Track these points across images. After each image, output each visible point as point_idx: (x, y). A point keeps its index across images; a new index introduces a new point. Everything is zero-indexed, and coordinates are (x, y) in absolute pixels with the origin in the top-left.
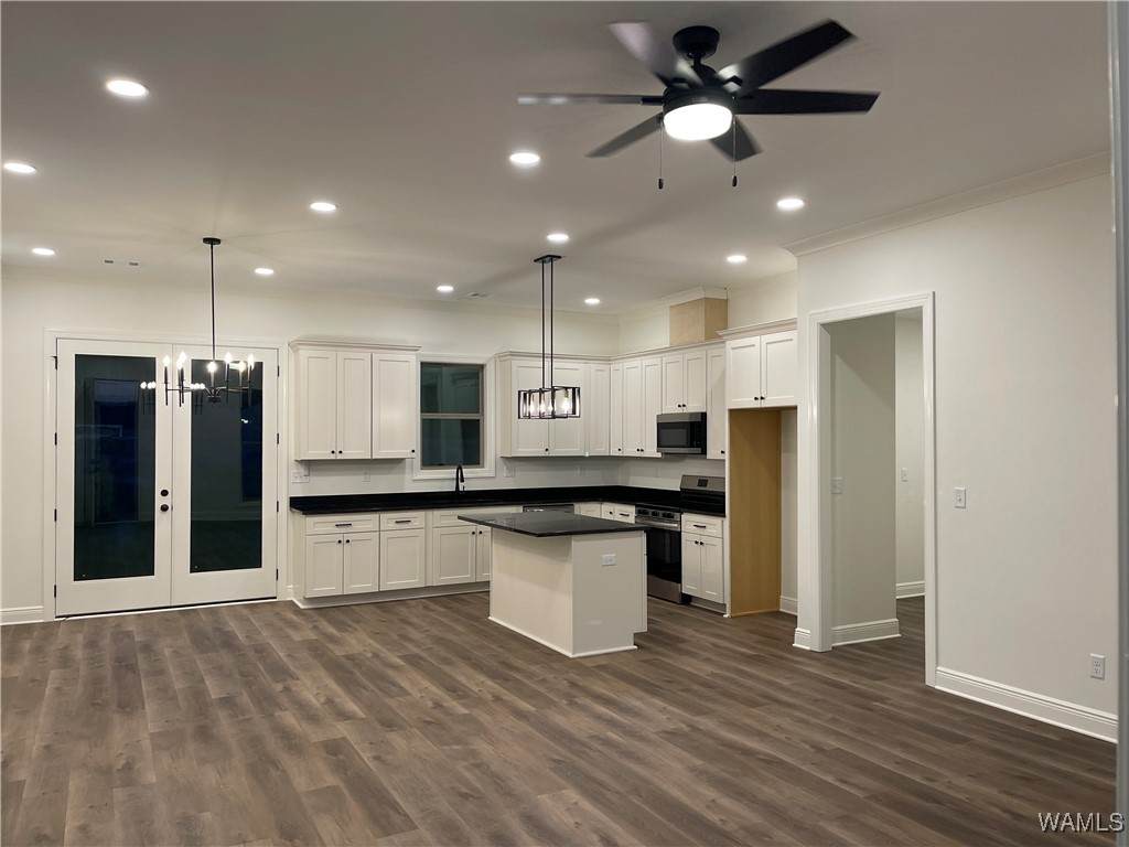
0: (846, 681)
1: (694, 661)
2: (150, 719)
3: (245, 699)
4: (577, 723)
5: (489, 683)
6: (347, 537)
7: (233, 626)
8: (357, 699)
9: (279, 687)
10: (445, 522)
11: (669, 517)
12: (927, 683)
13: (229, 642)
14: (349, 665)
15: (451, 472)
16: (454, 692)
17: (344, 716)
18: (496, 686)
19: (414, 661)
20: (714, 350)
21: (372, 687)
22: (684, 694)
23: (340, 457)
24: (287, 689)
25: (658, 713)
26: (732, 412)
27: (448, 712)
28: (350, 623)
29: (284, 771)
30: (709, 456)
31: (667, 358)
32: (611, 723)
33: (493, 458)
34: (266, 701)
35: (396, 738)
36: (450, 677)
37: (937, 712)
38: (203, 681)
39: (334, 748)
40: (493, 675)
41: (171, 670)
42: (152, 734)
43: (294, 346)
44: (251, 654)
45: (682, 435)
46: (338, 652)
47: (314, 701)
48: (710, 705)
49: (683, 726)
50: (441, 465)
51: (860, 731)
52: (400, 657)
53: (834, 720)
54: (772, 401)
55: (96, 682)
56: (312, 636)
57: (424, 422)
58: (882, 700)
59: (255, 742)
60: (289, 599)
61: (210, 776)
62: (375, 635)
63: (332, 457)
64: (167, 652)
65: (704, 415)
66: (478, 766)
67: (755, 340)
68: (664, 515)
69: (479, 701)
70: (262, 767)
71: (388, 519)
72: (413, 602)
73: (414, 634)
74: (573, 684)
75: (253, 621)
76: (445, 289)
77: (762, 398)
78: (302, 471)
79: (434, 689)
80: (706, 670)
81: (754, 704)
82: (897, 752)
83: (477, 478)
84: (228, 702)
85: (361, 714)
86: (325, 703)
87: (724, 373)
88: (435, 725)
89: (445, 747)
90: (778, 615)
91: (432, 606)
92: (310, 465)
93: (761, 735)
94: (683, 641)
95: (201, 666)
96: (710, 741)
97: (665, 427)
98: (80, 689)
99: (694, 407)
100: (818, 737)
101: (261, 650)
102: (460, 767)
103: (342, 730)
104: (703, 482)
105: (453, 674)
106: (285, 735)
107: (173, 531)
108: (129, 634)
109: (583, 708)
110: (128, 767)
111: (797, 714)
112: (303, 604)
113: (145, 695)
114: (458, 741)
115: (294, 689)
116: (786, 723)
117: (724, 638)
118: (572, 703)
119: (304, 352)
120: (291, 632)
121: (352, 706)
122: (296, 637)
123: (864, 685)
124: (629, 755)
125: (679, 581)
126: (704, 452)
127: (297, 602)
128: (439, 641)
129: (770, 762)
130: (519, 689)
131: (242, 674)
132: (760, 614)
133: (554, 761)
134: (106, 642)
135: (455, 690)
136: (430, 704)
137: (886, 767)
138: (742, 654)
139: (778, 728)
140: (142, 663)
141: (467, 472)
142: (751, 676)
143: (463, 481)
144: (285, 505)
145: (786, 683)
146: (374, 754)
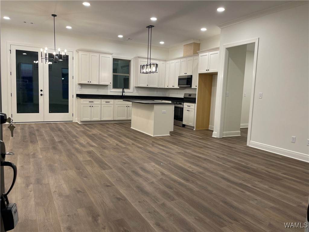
0: (226, 144)
1: (185, 138)
2: (40, 145)
3: (65, 141)
4: (155, 150)
5: (131, 141)
6: (92, 105)
7: (61, 127)
8: (95, 143)
9: (74, 140)
10: (119, 103)
11: (181, 104)
12: (247, 145)
13: (60, 130)
14: (93, 136)
15: (121, 90)
16: (122, 142)
17: (92, 146)
18: (133, 142)
19: (111, 136)
20: (195, 58)
21: (99, 140)
22: (182, 145)
23: (90, 83)
24: (76, 140)
25: (176, 149)
26: (200, 74)
27: (120, 146)
28: (93, 127)
29: (76, 156)
30: (192, 88)
31: (182, 60)
32: (163, 150)
33: (133, 87)
34: (71, 142)
35: (106, 151)
36: (120, 139)
37: (249, 151)
38: (54, 138)
39: (89, 153)
40: (132, 139)
41: (45, 135)
42: (40, 148)
43: (78, 51)
44: (66, 133)
45: (185, 82)
46: (90, 133)
47: (84, 143)
48: (190, 147)
49: (182, 151)
50: (118, 88)
51: (229, 154)
52: (107, 135)
53: (222, 152)
54: (211, 71)
55: (24, 137)
56: (83, 130)
57: (114, 76)
58: (235, 148)
59: (68, 150)
60: (76, 122)
61: (57, 157)
62: (100, 130)
63: (88, 83)
64: (43, 131)
65: (192, 76)
66: (128, 157)
67: (207, 54)
68: (179, 103)
69: (129, 144)
70: (70, 155)
71: (104, 101)
72: (110, 124)
73: (111, 130)
74: (153, 142)
75: (67, 126)
76: (121, 36)
77: (208, 70)
78: (80, 87)
79: (116, 141)
80: (188, 140)
81: (201, 148)
82: (239, 159)
83: (128, 92)
84: (61, 142)
85: (96, 146)
86: (87, 143)
87: (198, 64)
88: (116, 149)
89: (119, 153)
90: (208, 130)
91: (115, 125)
92: (82, 85)
93: (203, 154)
94: (183, 134)
95: (53, 135)
96: (190, 155)
97: (180, 79)
98: (20, 138)
99: (189, 74)
100: (218, 155)
101: (69, 132)
102: (124, 157)
103: (91, 149)
104: (190, 95)
105: (121, 139)
106: (77, 150)
107: (44, 101)
108: (33, 127)
109: (156, 147)
110: (34, 154)
111: (212, 150)
112: (80, 123)
113: (38, 140)
114: (122, 152)
115: (78, 140)
116: (210, 152)
117: (194, 134)
118: (153, 145)
119: (80, 53)
120: (77, 129)
121: (94, 144)
122: (78, 129)
123: (230, 145)
124: (168, 156)
125: (182, 121)
126: (191, 86)
127: (78, 122)
128: (117, 132)
129: (205, 159)
130: (139, 142)
131: (64, 137)
132: (203, 130)
133: (148, 157)
134: (27, 129)
135: (121, 142)
136: (115, 144)
137: (235, 161)
138: (198, 138)
139: (208, 153)
140: (36, 133)
141: (125, 90)
142: (200, 142)
143: (124, 92)
144: (75, 96)
145: (210, 144)
146: (100, 154)
